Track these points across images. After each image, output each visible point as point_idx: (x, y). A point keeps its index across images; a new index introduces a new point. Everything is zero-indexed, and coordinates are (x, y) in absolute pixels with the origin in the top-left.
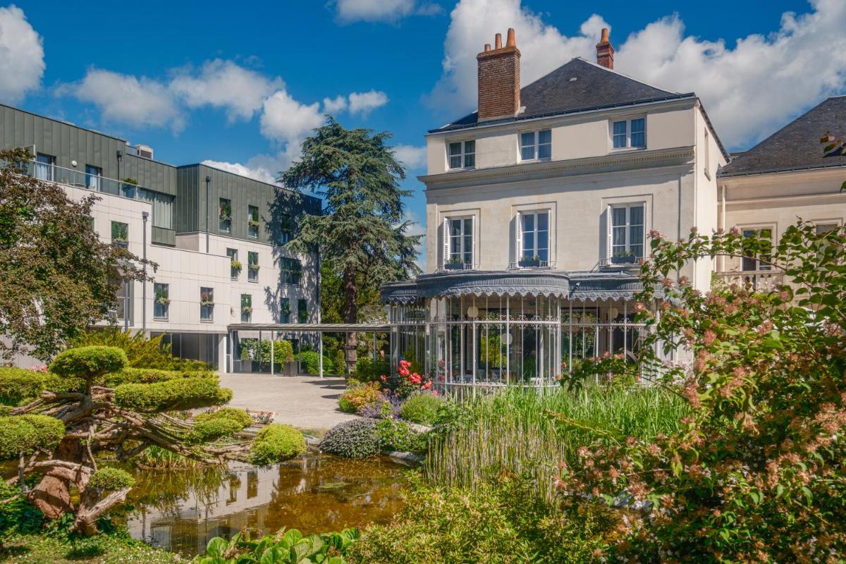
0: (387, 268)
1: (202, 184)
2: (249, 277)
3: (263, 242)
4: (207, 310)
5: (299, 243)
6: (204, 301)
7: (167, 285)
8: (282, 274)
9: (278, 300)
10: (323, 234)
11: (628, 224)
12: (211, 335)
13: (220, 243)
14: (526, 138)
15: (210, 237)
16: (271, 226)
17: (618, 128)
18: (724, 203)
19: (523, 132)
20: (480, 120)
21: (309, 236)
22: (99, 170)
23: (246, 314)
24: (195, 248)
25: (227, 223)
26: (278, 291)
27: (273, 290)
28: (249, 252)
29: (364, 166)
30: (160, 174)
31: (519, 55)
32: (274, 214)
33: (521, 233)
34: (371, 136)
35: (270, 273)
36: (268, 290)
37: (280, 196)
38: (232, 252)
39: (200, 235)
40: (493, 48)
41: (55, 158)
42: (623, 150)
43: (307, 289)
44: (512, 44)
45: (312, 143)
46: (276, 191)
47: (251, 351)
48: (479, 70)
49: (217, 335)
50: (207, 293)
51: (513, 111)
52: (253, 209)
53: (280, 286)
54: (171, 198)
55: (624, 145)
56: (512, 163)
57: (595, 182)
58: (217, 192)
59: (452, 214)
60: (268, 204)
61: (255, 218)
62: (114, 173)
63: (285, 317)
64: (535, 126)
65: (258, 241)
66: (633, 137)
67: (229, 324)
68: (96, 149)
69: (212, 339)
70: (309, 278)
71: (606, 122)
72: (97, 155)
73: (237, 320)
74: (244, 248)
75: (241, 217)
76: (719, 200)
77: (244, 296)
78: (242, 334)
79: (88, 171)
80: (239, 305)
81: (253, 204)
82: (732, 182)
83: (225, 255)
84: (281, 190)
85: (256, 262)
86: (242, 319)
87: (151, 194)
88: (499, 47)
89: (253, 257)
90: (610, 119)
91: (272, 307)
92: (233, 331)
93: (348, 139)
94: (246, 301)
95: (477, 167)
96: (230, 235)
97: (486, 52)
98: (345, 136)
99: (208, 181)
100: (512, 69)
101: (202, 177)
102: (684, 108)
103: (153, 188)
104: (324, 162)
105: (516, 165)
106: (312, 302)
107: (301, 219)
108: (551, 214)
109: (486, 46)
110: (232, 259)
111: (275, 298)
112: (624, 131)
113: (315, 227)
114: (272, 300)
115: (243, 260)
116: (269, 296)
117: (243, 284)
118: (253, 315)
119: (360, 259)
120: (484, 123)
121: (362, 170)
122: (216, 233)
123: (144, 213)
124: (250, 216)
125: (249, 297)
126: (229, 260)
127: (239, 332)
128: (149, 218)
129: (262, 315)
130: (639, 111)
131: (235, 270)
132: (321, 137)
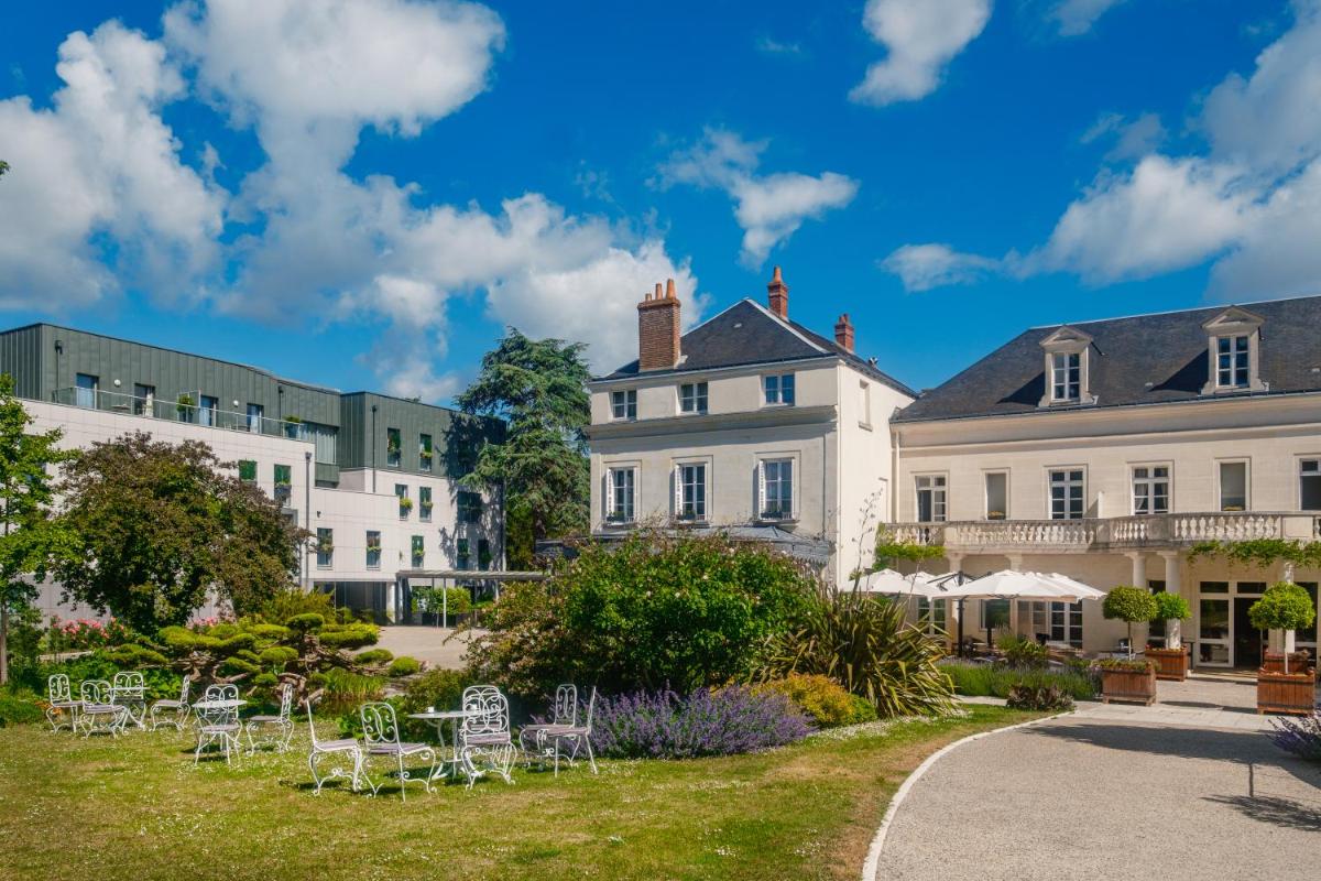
0: (577, 507)
1: (369, 414)
2: (421, 516)
3: (437, 475)
4: (373, 556)
5: (476, 477)
6: (370, 546)
7: (331, 530)
8: (460, 511)
9: (455, 544)
10: (503, 468)
11: (780, 479)
12: (378, 583)
13: (388, 479)
14: (686, 390)
15: (378, 472)
16: (448, 458)
17: (770, 384)
18: (898, 449)
19: (683, 383)
20: (641, 371)
21: (487, 468)
22: (260, 408)
23: (417, 559)
24: (360, 488)
25: (396, 456)
26: (455, 532)
27: (450, 532)
28: (421, 488)
29: (550, 388)
30: (322, 404)
31: (678, 306)
32: (450, 444)
33: (681, 485)
34: (561, 348)
35: (445, 512)
36: (443, 532)
37: (457, 422)
38: (401, 489)
39: (366, 471)
40: (654, 298)
41: (217, 399)
42: (775, 405)
43: (490, 530)
44: (671, 295)
45: (493, 358)
46: (453, 417)
47: (424, 600)
48: (641, 320)
49: (384, 584)
50: (373, 538)
51: (672, 363)
52: (426, 438)
53: (458, 527)
54: (333, 430)
55: (776, 400)
56: (671, 415)
57: (748, 437)
58: (384, 423)
59: (615, 465)
60: (444, 432)
61: (428, 448)
62: (275, 410)
63: (463, 562)
64: (694, 378)
65: (431, 474)
66: (784, 392)
67: (397, 571)
68: (257, 385)
69: (379, 589)
70: (493, 518)
71: (758, 378)
72: (258, 392)
73: (407, 565)
74: (414, 483)
75: (412, 448)
76: (894, 446)
77: (415, 538)
78: (413, 582)
79: (249, 413)
80: (410, 548)
81: (425, 432)
82: (905, 429)
83: (394, 494)
84: (457, 415)
85: (428, 499)
86: (414, 565)
87: (312, 427)
88: (659, 297)
89: (425, 493)
90: (762, 375)
91: (448, 551)
92: (402, 579)
93: (534, 354)
94: (418, 544)
95: (638, 418)
96: (399, 469)
97: (646, 302)
98: (530, 350)
99: (374, 410)
100: (671, 320)
101: (368, 405)
102: (828, 367)
103: (315, 420)
104: (504, 384)
105: (675, 418)
106: (496, 546)
107: (481, 448)
108: (708, 467)
109: (647, 295)
110: (401, 498)
111: (452, 541)
112: (775, 386)
113: (495, 459)
114: (449, 543)
115: (414, 496)
116: (445, 538)
117: (414, 523)
118: (426, 559)
119: (545, 497)
120: (645, 374)
121: (548, 391)
122: (382, 468)
123: (307, 454)
124: (422, 447)
125: (421, 539)
126: (397, 500)
127: (410, 579)
128: (313, 459)
129: (437, 561)
130: (787, 368)
131: (405, 509)
132: (504, 350)
